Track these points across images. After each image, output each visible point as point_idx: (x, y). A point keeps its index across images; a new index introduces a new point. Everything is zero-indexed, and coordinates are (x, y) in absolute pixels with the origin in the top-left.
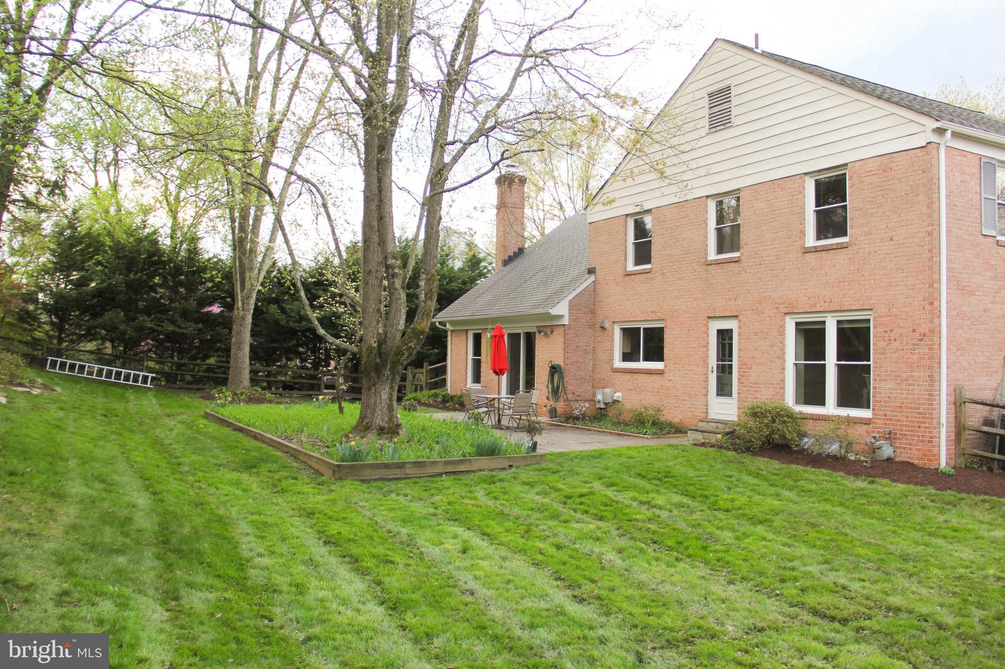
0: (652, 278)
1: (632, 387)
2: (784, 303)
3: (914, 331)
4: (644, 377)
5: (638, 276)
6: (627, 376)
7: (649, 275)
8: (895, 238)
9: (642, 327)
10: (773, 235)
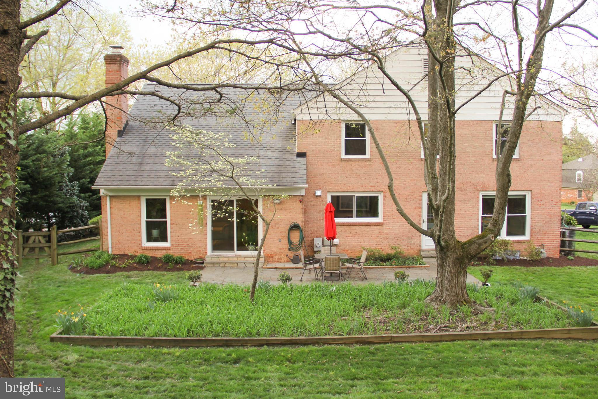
0: (372, 165)
1: (351, 235)
2: (480, 186)
3: (552, 201)
4: (363, 228)
5: (357, 163)
6: (347, 228)
7: (368, 163)
8: (545, 159)
9: (356, 195)
10: (473, 150)
